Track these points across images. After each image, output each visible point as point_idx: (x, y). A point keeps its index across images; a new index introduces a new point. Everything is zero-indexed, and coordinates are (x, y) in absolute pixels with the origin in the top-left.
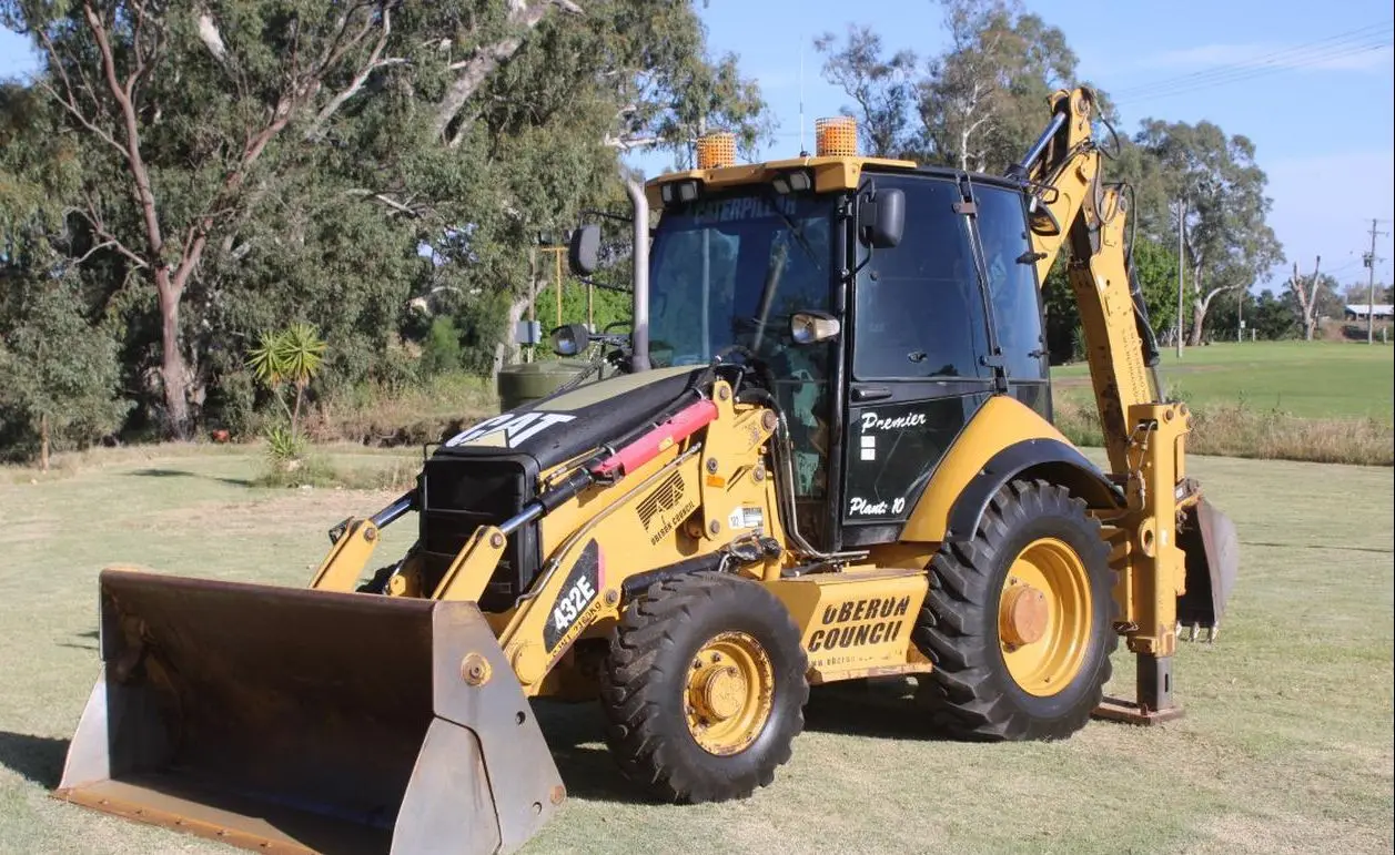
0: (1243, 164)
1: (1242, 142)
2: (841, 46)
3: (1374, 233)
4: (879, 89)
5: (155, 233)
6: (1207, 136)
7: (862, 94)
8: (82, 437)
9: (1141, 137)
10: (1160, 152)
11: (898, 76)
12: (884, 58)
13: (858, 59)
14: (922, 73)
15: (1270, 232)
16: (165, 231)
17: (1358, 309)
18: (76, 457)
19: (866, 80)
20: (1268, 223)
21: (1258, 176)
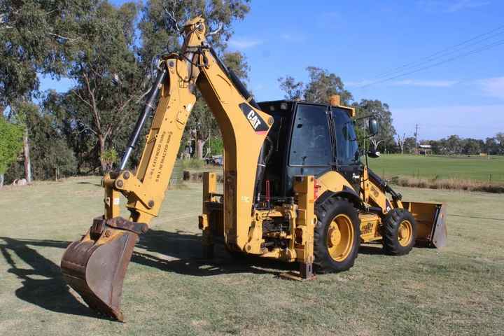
0: (386, 110)
1: (385, 105)
2: (284, 80)
3: (417, 128)
4: (294, 92)
5: (99, 126)
6: (377, 103)
7: (290, 92)
8: (67, 174)
9: (361, 104)
10: (366, 107)
11: (298, 88)
12: (295, 84)
13: (289, 84)
14: (304, 87)
15: (393, 127)
16: (101, 126)
17: (422, 146)
18: (64, 179)
19: (291, 89)
20: (392, 125)
21: (389, 113)
